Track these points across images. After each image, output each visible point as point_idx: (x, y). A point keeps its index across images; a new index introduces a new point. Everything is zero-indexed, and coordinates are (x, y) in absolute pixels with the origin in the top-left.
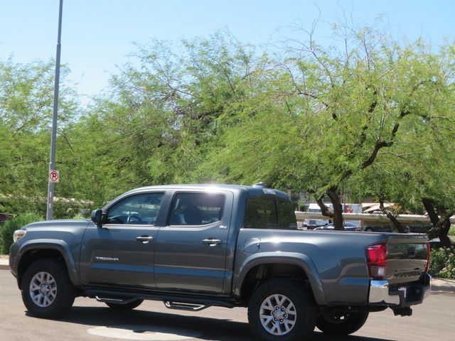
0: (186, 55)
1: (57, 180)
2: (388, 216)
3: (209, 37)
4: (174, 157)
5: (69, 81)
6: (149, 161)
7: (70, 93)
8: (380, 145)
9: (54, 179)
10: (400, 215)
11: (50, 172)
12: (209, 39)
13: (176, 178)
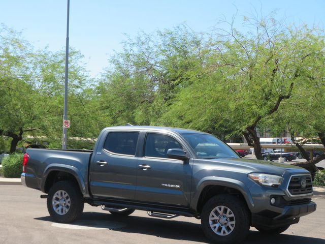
0: (160, 41)
1: (69, 127)
2: (296, 145)
3: (173, 29)
4: (150, 109)
5: (81, 62)
6: (134, 112)
7: (81, 70)
8: (281, 98)
9: (67, 125)
10: (305, 145)
11: (64, 121)
12: (172, 30)
13: (151, 123)
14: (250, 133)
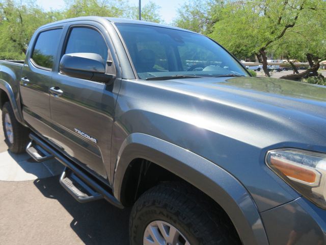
8: (287, 27)
14: (261, 54)
